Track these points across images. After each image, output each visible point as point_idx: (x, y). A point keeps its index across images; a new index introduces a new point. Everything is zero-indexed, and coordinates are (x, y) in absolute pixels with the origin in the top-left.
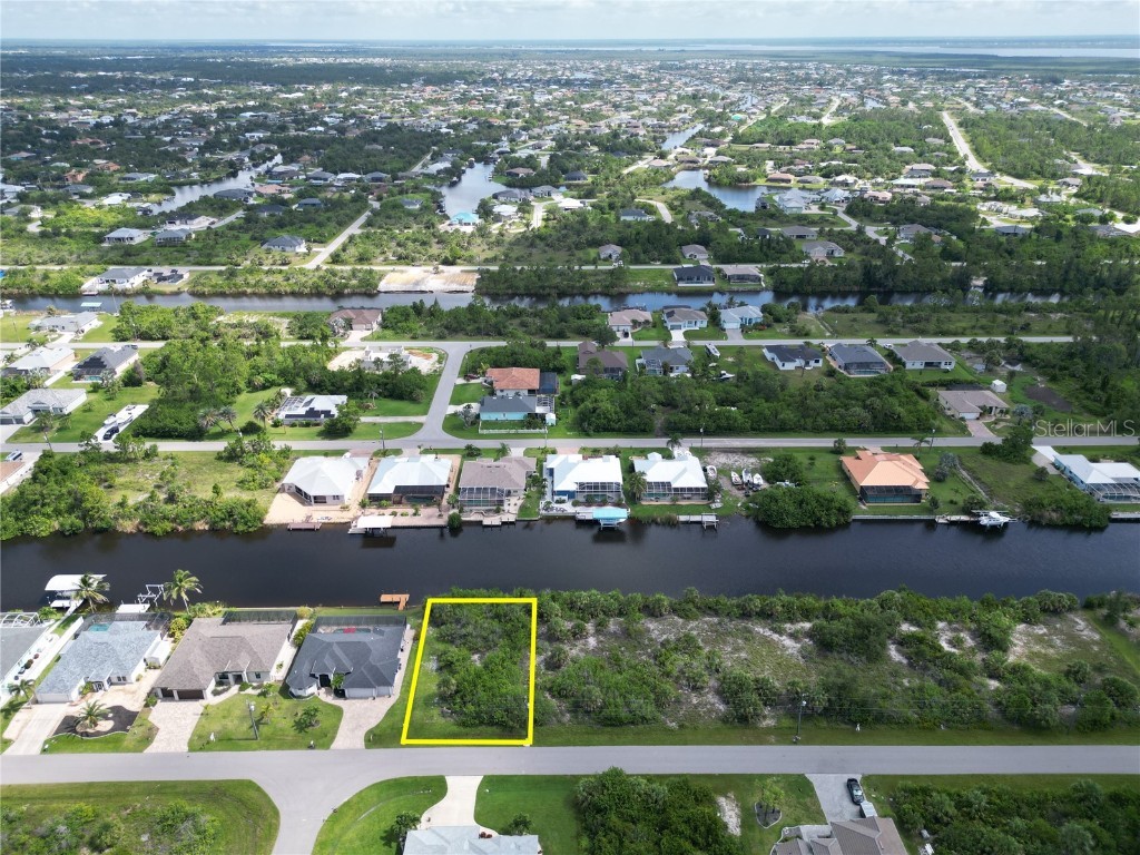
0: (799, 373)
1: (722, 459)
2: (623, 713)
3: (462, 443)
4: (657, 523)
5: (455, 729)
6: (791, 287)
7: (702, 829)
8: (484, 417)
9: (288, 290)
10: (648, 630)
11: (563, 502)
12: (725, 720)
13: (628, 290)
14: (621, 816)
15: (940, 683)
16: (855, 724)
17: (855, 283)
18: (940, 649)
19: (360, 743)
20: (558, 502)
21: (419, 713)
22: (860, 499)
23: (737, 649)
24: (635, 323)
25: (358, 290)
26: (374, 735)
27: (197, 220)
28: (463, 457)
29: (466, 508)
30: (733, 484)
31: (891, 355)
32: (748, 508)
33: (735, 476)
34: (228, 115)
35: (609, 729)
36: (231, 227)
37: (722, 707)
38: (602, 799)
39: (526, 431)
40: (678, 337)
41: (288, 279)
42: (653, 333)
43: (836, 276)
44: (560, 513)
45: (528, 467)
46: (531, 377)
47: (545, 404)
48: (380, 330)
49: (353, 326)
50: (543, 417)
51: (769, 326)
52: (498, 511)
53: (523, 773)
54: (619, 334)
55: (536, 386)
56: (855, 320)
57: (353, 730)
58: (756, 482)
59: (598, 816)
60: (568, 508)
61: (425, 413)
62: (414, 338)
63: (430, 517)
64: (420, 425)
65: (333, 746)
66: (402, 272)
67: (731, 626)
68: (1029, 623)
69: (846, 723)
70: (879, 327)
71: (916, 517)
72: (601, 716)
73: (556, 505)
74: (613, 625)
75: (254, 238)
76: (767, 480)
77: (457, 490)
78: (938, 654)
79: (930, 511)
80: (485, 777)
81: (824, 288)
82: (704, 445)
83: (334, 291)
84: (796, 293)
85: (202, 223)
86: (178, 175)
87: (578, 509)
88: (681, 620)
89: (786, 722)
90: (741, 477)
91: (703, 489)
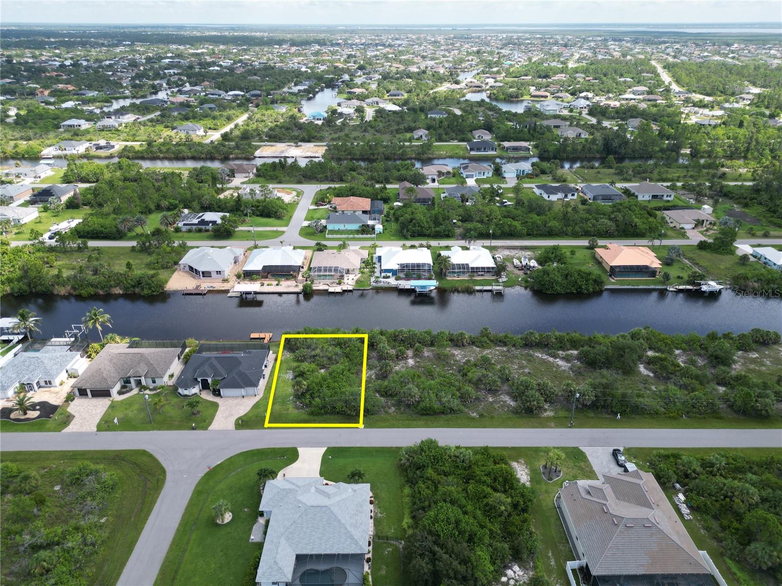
0: (560, 202)
1: (507, 252)
2: (436, 406)
3: (312, 243)
4: (458, 292)
5: (306, 417)
6: (551, 154)
7: (501, 479)
8: (330, 227)
9: (189, 155)
10: (454, 355)
11: (389, 277)
12: (516, 412)
13: (435, 156)
14: (435, 470)
15: (681, 387)
16: (616, 414)
17: (598, 152)
18: (679, 366)
19: (231, 426)
20: (384, 277)
21: (277, 407)
22: (610, 276)
23: (522, 367)
24: (440, 174)
25: (240, 156)
26: (242, 421)
27: (127, 116)
28: (314, 251)
29: (315, 281)
30: (515, 267)
31: (627, 192)
32: (527, 281)
33: (516, 262)
34: (153, 60)
35: (425, 417)
36: (151, 120)
37: (512, 403)
38: (422, 459)
39: (360, 236)
40: (471, 182)
41: (190, 149)
42: (453, 180)
43: (584, 147)
44: (386, 285)
45: (362, 255)
46: (365, 203)
47: (375, 219)
48: (255, 178)
49: (236, 175)
50: (373, 228)
51: (537, 176)
52: (339, 283)
53: (358, 446)
54: (428, 181)
55: (368, 208)
56: (599, 172)
57: (226, 418)
58: (532, 265)
59: (418, 472)
60: (392, 282)
61: (287, 225)
62: (280, 182)
63: (289, 286)
64: (283, 232)
65: (210, 428)
66: (272, 146)
67: (517, 352)
68: (745, 351)
69: (608, 414)
70: (617, 177)
71: (652, 287)
72: (419, 408)
73: (382, 280)
74: (427, 352)
75: (166, 127)
76: (540, 264)
77: (310, 269)
78: (678, 369)
79: (663, 283)
80: (328, 448)
81: (575, 155)
82: (492, 244)
83: (223, 156)
84: (555, 158)
85: (130, 118)
86: (115, 93)
87: (400, 282)
88: (478, 349)
89: (562, 414)
90: (521, 262)
91: (493, 268)
